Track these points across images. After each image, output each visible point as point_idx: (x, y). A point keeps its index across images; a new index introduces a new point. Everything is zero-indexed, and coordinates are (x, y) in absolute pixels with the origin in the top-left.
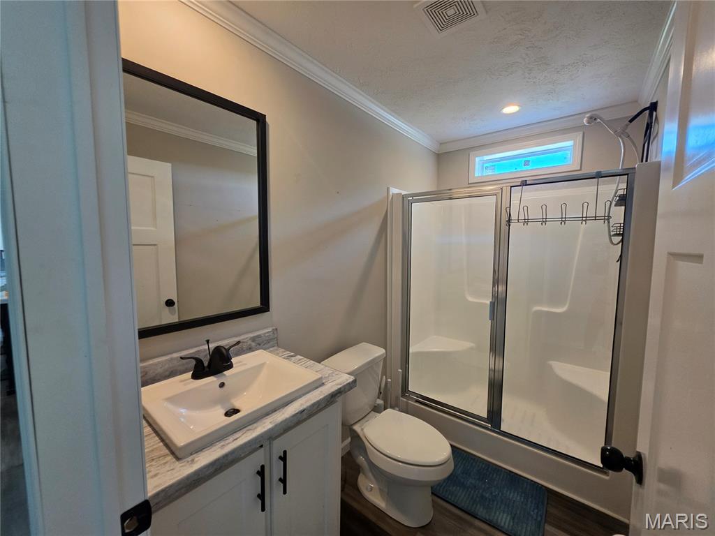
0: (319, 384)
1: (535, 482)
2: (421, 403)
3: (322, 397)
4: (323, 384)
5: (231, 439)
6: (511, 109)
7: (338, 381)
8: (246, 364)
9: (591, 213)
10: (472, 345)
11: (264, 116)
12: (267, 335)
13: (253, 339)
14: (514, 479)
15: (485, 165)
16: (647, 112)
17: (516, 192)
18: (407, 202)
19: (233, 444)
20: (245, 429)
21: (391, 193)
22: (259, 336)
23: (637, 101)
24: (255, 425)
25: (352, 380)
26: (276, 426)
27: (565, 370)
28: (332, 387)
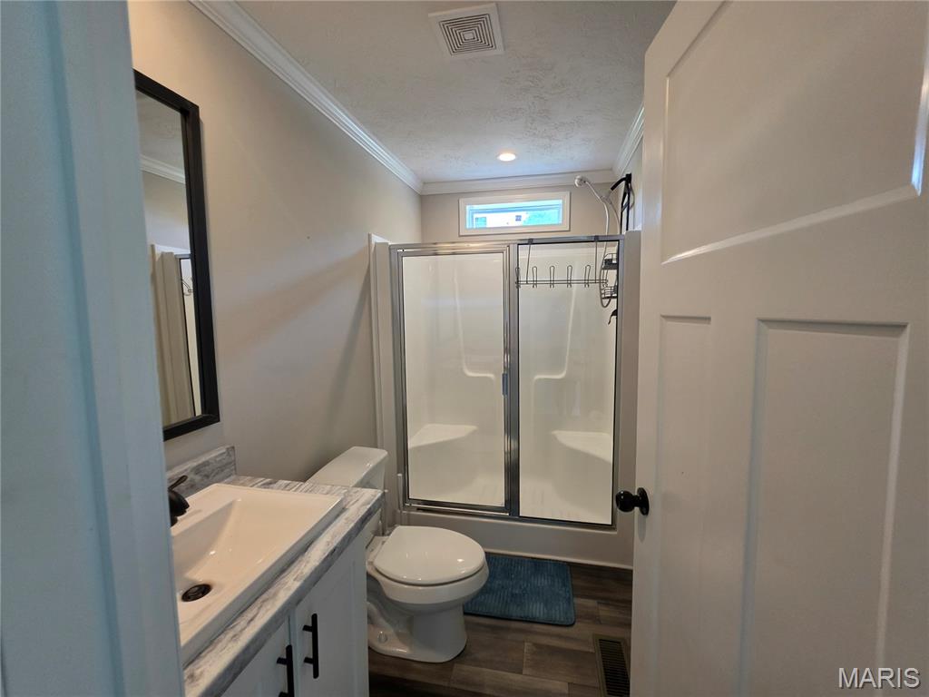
0: (339, 510)
1: (557, 561)
2: (424, 510)
3: (352, 525)
4: (344, 510)
5: (242, 622)
6: (507, 157)
7: (362, 500)
8: (200, 511)
9: (592, 277)
10: (474, 428)
11: (196, 108)
12: (218, 459)
13: (197, 470)
14: (537, 564)
15: (476, 216)
16: (624, 182)
17: (524, 251)
18: (396, 255)
19: (250, 627)
20: (260, 600)
21: (373, 243)
22: (206, 464)
23: (611, 169)
24: (272, 591)
25: (379, 495)
26: (305, 581)
27: (572, 438)
28: (359, 509)
